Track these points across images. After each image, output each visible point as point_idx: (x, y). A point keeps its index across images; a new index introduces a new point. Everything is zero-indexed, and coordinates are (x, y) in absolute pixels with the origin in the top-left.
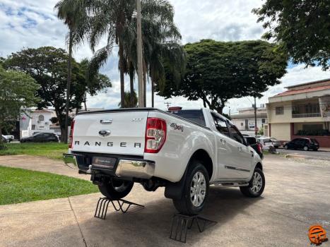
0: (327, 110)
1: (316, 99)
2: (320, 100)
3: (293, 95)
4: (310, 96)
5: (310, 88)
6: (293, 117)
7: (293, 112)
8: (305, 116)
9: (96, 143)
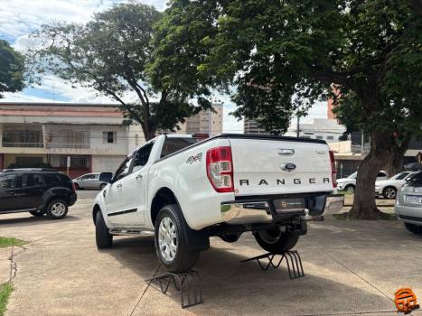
0: (50, 140)
1: (38, 125)
2: (43, 127)
3: (5, 115)
4: (30, 120)
5: (22, 110)
6: (4, 145)
7: (4, 140)
8: (21, 146)
9: (278, 181)
